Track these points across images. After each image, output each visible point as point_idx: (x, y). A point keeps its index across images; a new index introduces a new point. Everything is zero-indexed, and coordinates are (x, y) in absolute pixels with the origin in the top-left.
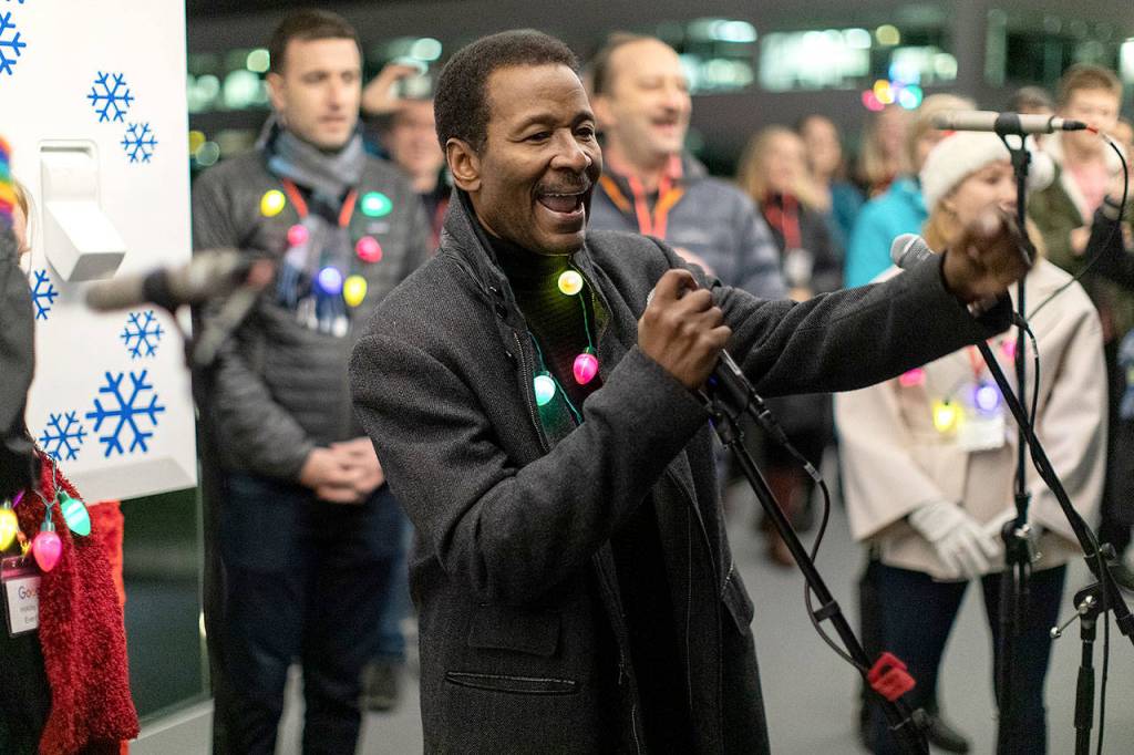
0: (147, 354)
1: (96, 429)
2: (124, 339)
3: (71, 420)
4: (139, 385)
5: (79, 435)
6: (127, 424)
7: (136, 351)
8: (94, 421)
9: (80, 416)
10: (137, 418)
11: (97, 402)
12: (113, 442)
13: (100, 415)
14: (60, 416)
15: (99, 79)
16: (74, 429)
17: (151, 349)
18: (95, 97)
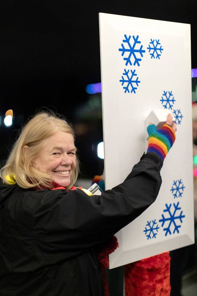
0: (179, 196)
1: (162, 226)
2: (172, 191)
3: (154, 223)
4: (177, 208)
5: (157, 228)
6: (172, 223)
7: (175, 195)
8: (162, 223)
9: (157, 221)
10: (176, 220)
11: (163, 216)
12: (168, 230)
13: (163, 220)
14: (150, 222)
15: (164, 94)
16: (155, 226)
17: (180, 194)
18: (163, 100)
